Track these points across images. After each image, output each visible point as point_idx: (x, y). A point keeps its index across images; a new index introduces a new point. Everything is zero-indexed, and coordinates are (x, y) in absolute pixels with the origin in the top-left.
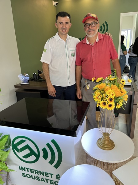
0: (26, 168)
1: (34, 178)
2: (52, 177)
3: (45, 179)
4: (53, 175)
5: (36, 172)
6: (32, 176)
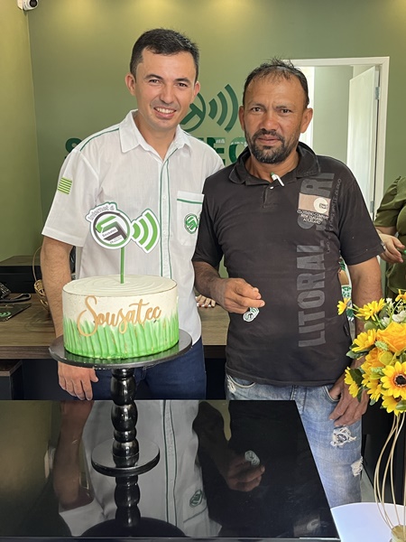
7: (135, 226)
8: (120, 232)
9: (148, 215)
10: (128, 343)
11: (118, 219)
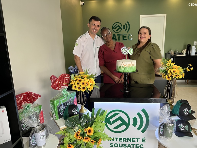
0: (115, 138)
1: (121, 146)
3: (132, 145)
5: (124, 140)
6: (119, 144)
7: (129, 50)
8: (127, 52)
9: (131, 49)
10: (129, 69)
11: (126, 49)
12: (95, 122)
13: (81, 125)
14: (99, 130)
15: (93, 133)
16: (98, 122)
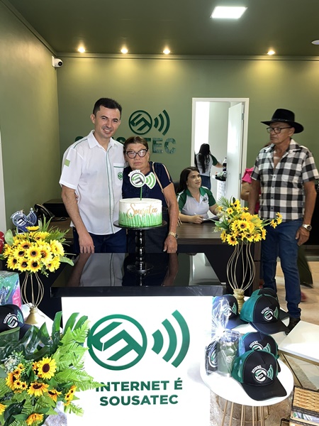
0: (112, 383)
1: (126, 401)
2: (165, 389)
3: (151, 397)
4: (168, 382)
5: (135, 386)
6: (123, 398)
7: (147, 178)
8: (141, 181)
9: (152, 174)
10: (146, 221)
11: (141, 176)
12: (61, 344)
13: (24, 354)
14: (72, 365)
15: (55, 373)
16: (69, 346)
